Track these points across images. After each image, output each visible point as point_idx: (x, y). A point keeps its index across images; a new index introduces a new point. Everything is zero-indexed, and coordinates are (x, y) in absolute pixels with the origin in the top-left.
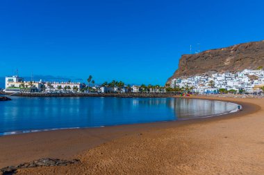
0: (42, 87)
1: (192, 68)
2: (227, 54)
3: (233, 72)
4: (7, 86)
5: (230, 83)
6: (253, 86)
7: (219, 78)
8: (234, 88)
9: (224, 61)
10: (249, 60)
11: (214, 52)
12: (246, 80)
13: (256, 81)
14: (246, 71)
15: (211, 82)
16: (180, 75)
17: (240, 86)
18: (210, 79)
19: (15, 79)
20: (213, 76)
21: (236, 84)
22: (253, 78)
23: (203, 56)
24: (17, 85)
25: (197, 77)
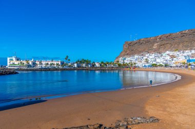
0: (34, 64)
1: (133, 50)
2: (155, 41)
3: (160, 53)
4: (8, 64)
5: (158, 60)
6: (173, 62)
7: (151, 57)
8: (161, 64)
9: (153, 45)
10: (169, 45)
11: (146, 39)
12: (168, 58)
13: (175, 59)
14: (168, 52)
15: (146, 59)
16: (124, 55)
17: (165, 62)
18: (145, 58)
19: (14, 59)
20: (147, 55)
21: (162, 60)
22: (173, 57)
23: (139, 43)
24: (16, 63)
25: (136, 56)
